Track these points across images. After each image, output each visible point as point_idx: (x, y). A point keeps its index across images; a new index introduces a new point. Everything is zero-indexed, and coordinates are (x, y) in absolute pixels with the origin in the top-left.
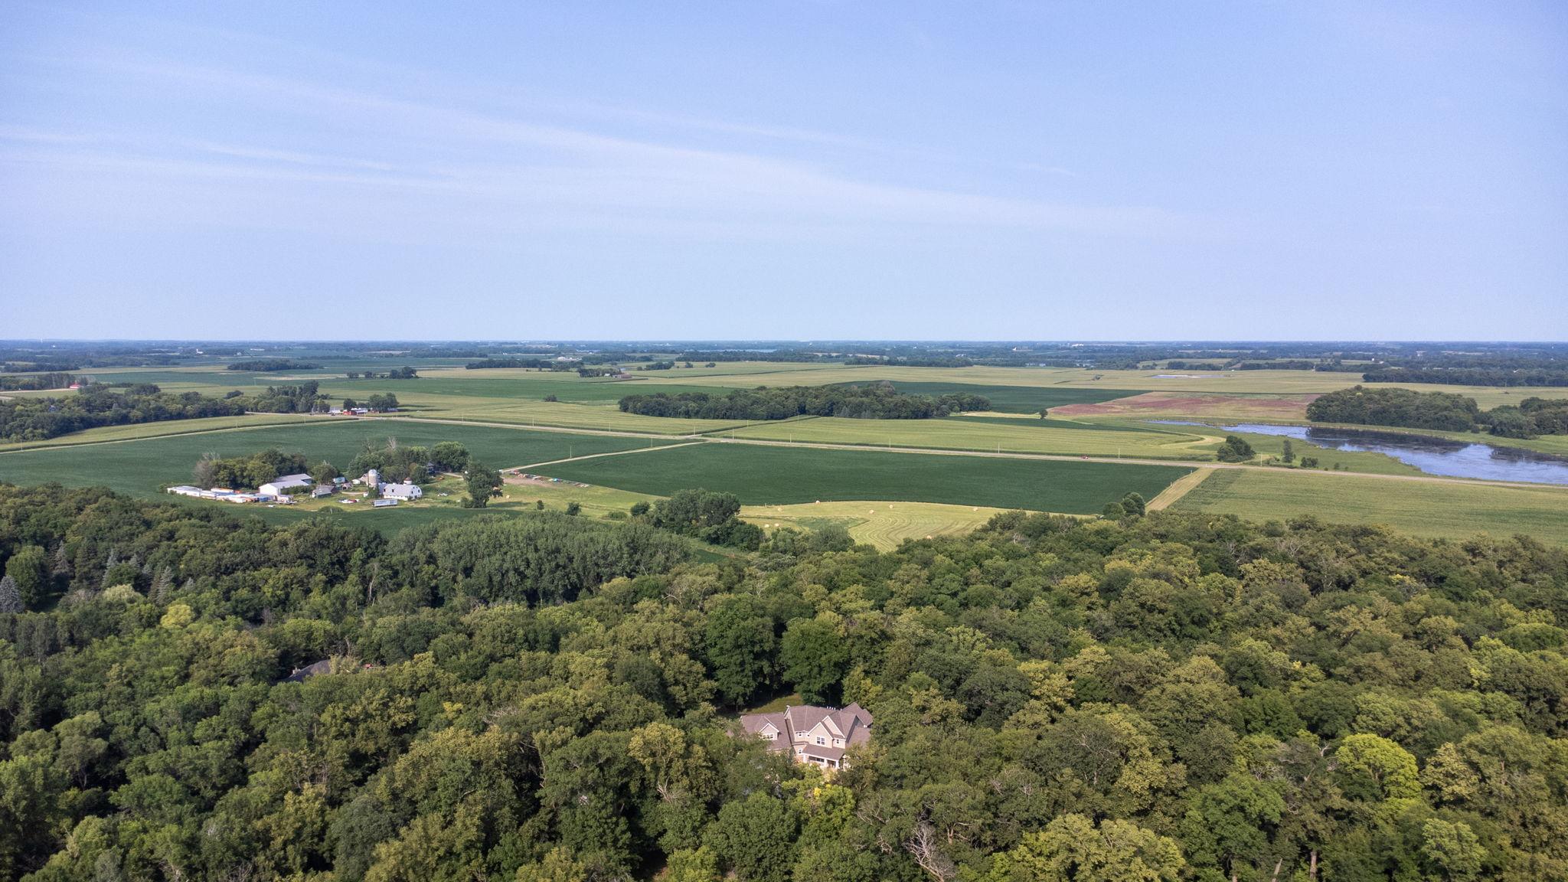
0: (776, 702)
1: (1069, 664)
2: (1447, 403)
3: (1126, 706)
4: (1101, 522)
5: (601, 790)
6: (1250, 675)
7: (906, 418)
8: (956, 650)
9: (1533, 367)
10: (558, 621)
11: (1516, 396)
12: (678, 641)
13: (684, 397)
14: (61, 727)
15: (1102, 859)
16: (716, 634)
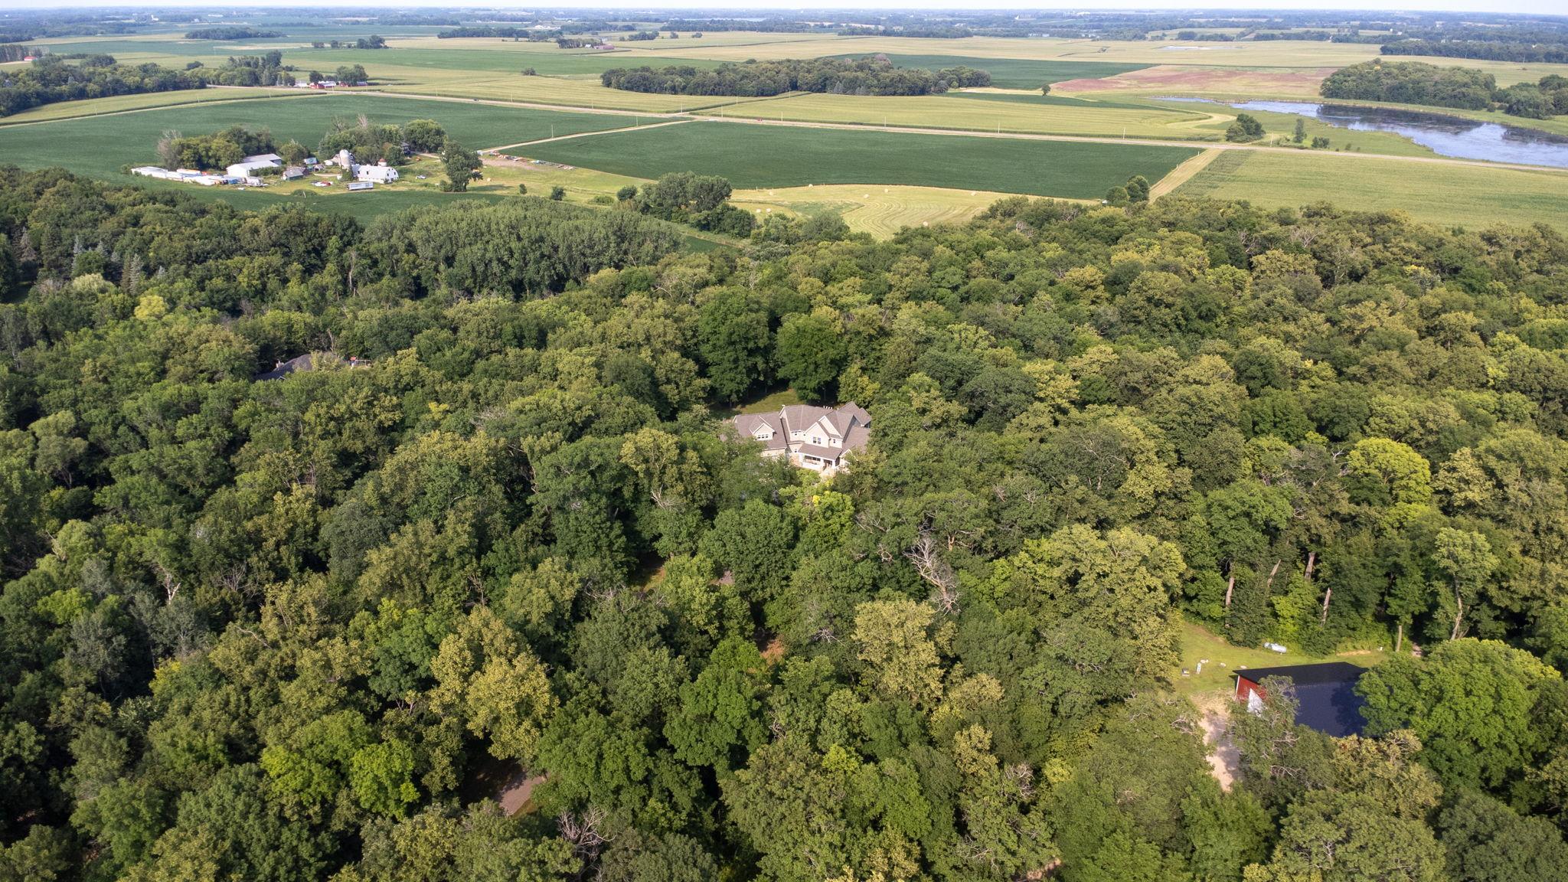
0: (770, 398)
1: (1075, 363)
2: (1467, 79)
3: (1133, 409)
4: (1107, 209)
5: (594, 497)
6: (1260, 374)
7: (902, 94)
8: (958, 348)
9: (1552, 42)
10: (544, 314)
11: (1536, 72)
12: (669, 338)
13: (670, 71)
14: (36, 426)
15: (1107, 569)
16: (708, 330)
